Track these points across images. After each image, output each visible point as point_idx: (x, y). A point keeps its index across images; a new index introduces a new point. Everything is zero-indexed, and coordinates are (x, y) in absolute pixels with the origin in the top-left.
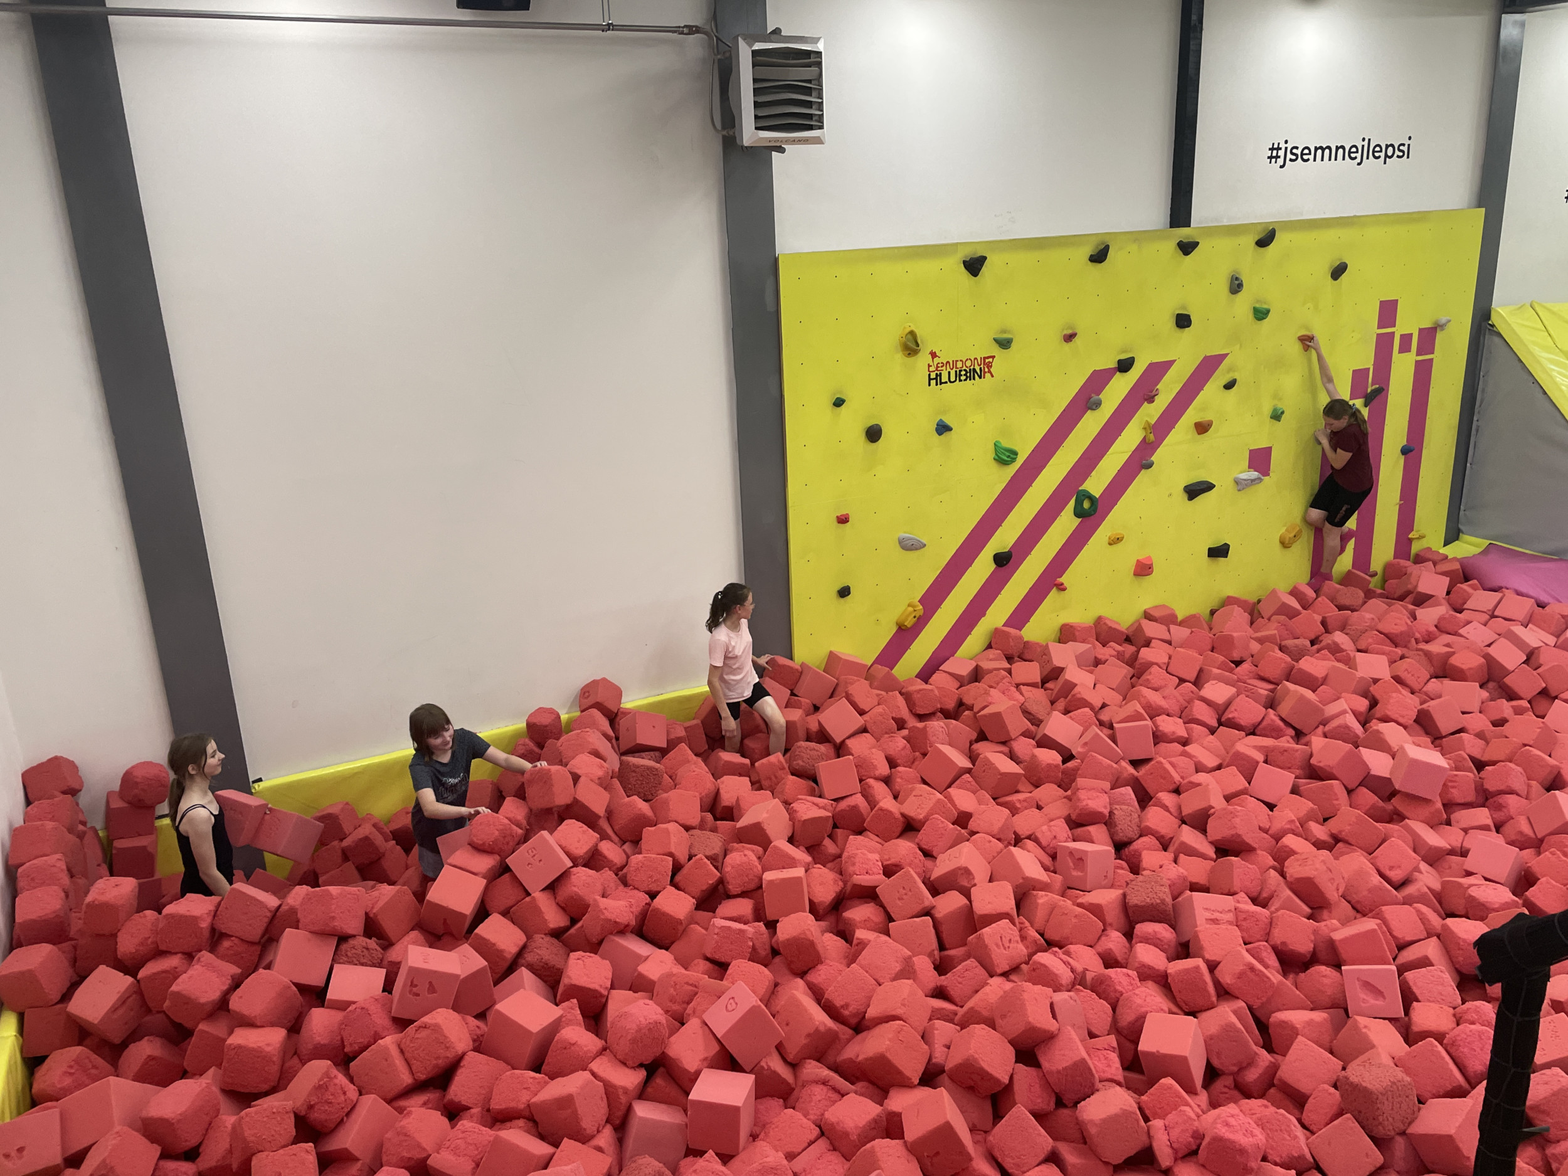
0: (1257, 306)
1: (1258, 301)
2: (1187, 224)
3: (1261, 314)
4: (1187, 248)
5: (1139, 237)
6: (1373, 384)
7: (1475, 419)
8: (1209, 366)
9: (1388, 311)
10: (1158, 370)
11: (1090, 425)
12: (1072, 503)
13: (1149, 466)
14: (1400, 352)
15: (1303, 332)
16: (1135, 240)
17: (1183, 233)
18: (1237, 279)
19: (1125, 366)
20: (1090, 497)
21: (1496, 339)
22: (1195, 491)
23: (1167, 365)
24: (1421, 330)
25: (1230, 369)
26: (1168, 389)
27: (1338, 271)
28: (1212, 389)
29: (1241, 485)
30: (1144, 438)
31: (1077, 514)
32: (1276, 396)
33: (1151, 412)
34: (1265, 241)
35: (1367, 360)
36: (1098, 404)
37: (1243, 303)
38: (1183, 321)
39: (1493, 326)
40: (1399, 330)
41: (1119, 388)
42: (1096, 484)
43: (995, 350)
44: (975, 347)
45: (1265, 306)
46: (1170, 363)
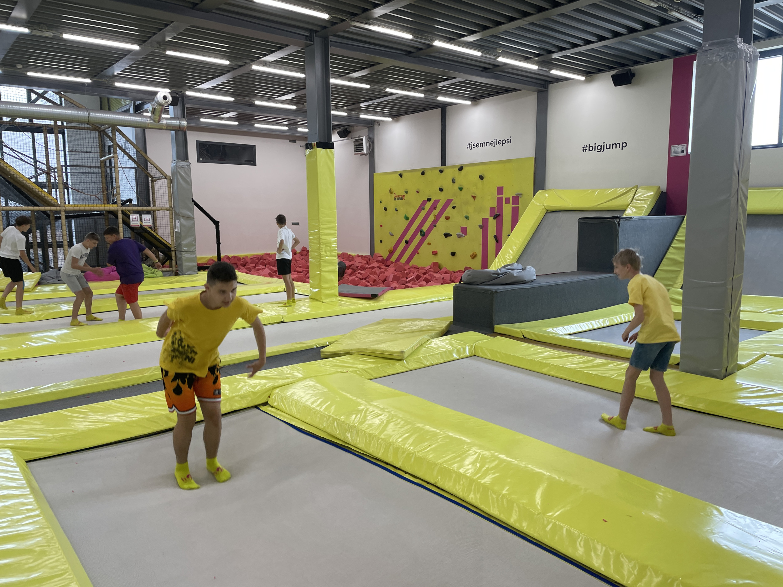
1: (460, 186)
3: (461, 189)
4: (441, 171)
5: (432, 169)
6: (497, 213)
8: (449, 202)
9: (500, 190)
10: (437, 202)
11: (423, 214)
12: (420, 232)
13: (435, 226)
14: (506, 203)
15: (474, 195)
17: (441, 168)
18: (454, 179)
19: (429, 200)
20: (424, 232)
22: (447, 235)
24: (513, 197)
25: (454, 203)
26: (439, 206)
28: (450, 208)
29: (459, 237)
30: (434, 219)
31: (420, 235)
32: (467, 213)
33: (436, 212)
34: (461, 169)
35: (494, 204)
36: (424, 209)
37: (456, 186)
38: (441, 189)
40: (505, 196)
41: (429, 205)
42: (425, 228)
43: (405, 194)
44: (401, 193)
45: (462, 187)
46: (440, 200)
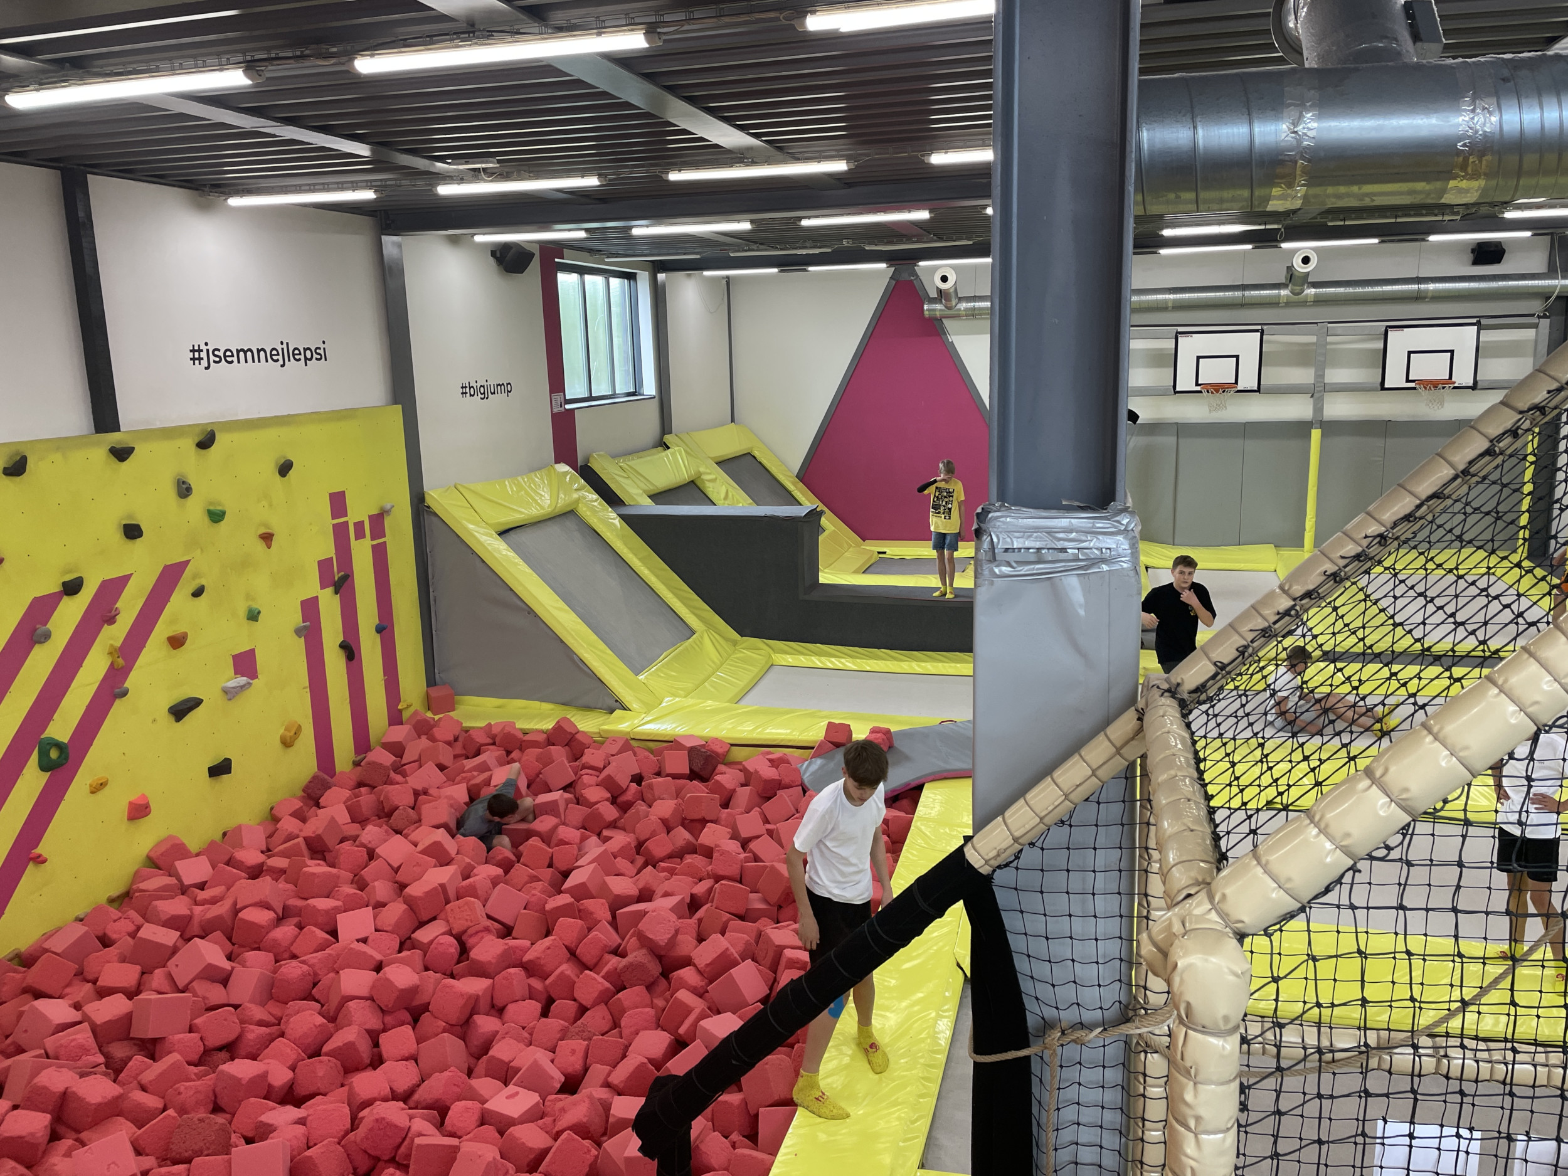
0: (211, 508)
1: (211, 503)
2: (116, 428)
3: (216, 516)
4: (121, 454)
5: (62, 445)
6: (338, 573)
7: (431, 590)
8: (171, 576)
9: (338, 503)
10: (113, 588)
11: (41, 661)
12: (35, 756)
13: (125, 693)
15: (263, 530)
16: (58, 449)
17: (113, 438)
18: (184, 483)
19: (72, 588)
20: (58, 745)
21: (433, 518)
22: (181, 711)
23: (124, 580)
24: (370, 517)
25: (195, 576)
26: (129, 606)
27: (285, 469)
28: (179, 600)
29: (230, 694)
30: (112, 664)
31: (43, 768)
32: (248, 597)
33: (114, 634)
34: (206, 442)
35: (328, 549)
36: (47, 636)
37: (195, 506)
38: (132, 532)
39: (429, 507)
40: (352, 518)
41: (70, 613)
42: (61, 728)
45: (219, 508)
46: (127, 578)
